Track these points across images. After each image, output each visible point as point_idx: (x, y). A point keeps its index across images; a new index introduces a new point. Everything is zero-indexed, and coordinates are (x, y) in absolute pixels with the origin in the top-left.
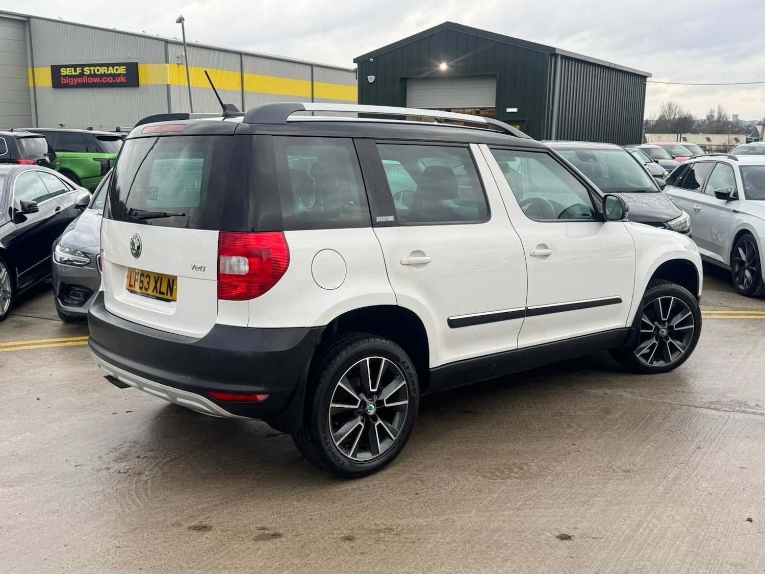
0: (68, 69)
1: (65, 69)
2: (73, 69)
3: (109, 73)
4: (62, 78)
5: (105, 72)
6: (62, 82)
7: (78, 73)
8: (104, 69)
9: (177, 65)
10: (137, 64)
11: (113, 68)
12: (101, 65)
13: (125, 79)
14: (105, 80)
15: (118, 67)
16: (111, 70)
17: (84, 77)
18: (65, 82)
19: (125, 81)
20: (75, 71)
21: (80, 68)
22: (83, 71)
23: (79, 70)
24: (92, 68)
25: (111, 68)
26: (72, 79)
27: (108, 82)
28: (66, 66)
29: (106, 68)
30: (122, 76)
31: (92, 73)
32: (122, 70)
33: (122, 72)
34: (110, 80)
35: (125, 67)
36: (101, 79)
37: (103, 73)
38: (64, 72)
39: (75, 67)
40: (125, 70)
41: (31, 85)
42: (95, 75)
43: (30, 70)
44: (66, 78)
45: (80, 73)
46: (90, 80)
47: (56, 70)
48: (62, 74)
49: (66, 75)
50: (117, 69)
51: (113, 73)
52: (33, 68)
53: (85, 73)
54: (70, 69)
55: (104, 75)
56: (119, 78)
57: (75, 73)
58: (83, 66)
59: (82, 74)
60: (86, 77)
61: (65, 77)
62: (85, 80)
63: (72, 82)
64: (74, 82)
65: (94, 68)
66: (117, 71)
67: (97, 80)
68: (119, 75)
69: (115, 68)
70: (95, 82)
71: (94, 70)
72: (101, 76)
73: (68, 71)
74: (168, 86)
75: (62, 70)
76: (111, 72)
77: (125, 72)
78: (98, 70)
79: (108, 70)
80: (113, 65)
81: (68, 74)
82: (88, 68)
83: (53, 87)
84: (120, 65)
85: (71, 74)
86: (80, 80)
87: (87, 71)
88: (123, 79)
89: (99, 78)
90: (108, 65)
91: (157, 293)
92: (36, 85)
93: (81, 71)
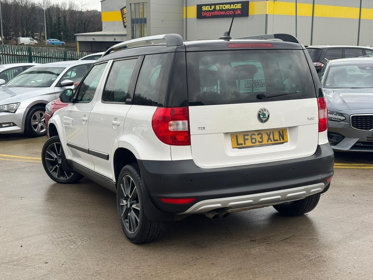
0: (206, 7)
1: (205, 7)
2: (209, 7)
3: (231, 8)
4: (203, 12)
5: (228, 8)
6: (203, 15)
7: (212, 9)
8: (228, 6)
9: (273, 2)
10: (248, 2)
11: (234, 5)
12: (226, 4)
13: (240, 12)
14: (228, 13)
15: (236, 5)
16: (233, 7)
17: (216, 11)
18: (204, 15)
19: (240, 13)
20: (211, 8)
21: (214, 6)
22: (215, 7)
23: (213, 7)
24: (221, 6)
25: (232, 5)
26: (208, 13)
27: (230, 14)
28: (206, 5)
29: (229, 5)
30: (238, 10)
31: (221, 9)
32: (239, 6)
33: (239, 8)
34: (231, 12)
35: (241, 4)
36: (226, 12)
37: (227, 8)
38: (204, 8)
39: (211, 5)
40: (241, 6)
41: (185, 17)
42: (222, 10)
43: (185, 8)
44: (205, 13)
45: (213, 9)
46: (219, 13)
47: (199, 7)
48: (203, 10)
49: (205, 11)
50: (236, 6)
51: (233, 8)
52: (186, 6)
53: (216, 9)
54: (208, 6)
55: (228, 10)
56: (237, 11)
57: (211, 9)
58: (215, 5)
59: (215, 10)
60: (217, 11)
61: (204, 11)
62: (216, 13)
63: (209, 14)
64: (210, 15)
65: (222, 5)
66: (236, 7)
67: (223, 13)
68: (237, 9)
69: (235, 5)
70: (222, 14)
71: (222, 7)
72: (226, 10)
73: (206, 8)
74: (267, 15)
75: (203, 8)
76: (232, 8)
77: (241, 8)
78: (224, 7)
79: (230, 7)
80: (234, 3)
81: (206, 10)
82: (218, 6)
83: (197, 18)
84: (238, 3)
85: (208, 10)
86: (213, 14)
87: (218, 7)
88: (239, 12)
89: (225, 12)
90: (230, 4)
91: (271, 141)
92: (188, 17)
93: (214, 8)
